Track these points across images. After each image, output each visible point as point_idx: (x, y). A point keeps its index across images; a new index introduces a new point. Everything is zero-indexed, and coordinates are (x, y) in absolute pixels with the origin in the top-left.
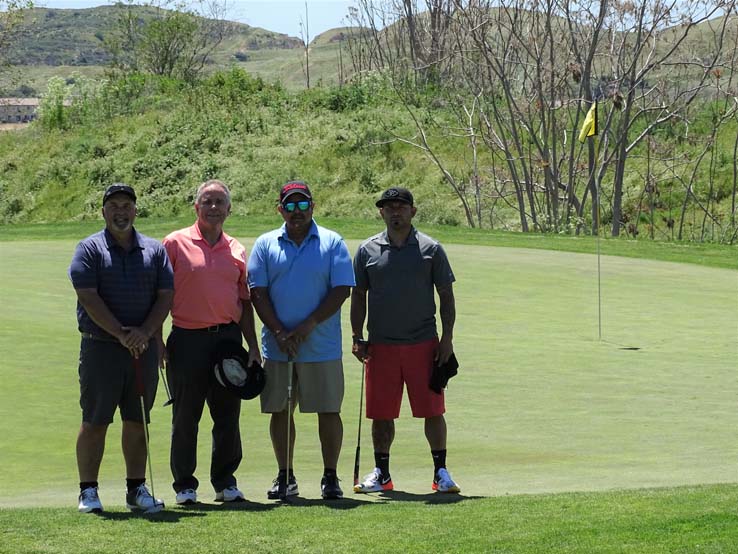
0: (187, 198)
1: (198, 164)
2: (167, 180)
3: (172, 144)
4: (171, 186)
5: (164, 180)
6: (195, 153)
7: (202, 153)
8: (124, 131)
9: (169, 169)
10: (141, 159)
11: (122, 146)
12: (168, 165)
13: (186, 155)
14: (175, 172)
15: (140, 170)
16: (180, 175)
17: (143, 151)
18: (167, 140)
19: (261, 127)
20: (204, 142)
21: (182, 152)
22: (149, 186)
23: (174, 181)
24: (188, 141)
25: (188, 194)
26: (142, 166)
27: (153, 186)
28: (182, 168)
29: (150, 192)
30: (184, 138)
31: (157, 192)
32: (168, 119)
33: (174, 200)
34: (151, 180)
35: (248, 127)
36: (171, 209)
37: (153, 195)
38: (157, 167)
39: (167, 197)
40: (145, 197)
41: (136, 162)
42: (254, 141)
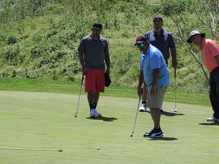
0: (62, 70)
1: (72, 49)
2: (51, 59)
3: (57, 36)
4: (53, 63)
5: (49, 59)
6: (71, 41)
7: (76, 42)
8: (29, 28)
9: (53, 52)
10: (36, 45)
11: (27, 37)
12: (53, 50)
13: (65, 43)
14: (56, 54)
15: (35, 53)
16: (60, 55)
17: (39, 40)
18: (55, 33)
19: (115, 25)
20: (77, 35)
21: (63, 41)
22: (39, 63)
23: (56, 60)
24: (67, 34)
25: (63, 68)
26: (36, 50)
27: (42, 62)
28: (61, 52)
29: (40, 67)
30: (65, 32)
31: (44, 66)
32: (57, 19)
33: (54, 72)
34: (41, 59)
35: (107, 25)
36: (52, 77)
37: (41, 68)
38: (46, 50)
39: (50, 70)
40: (36, 70)
41: (33, 47)
42: (110, 34)
